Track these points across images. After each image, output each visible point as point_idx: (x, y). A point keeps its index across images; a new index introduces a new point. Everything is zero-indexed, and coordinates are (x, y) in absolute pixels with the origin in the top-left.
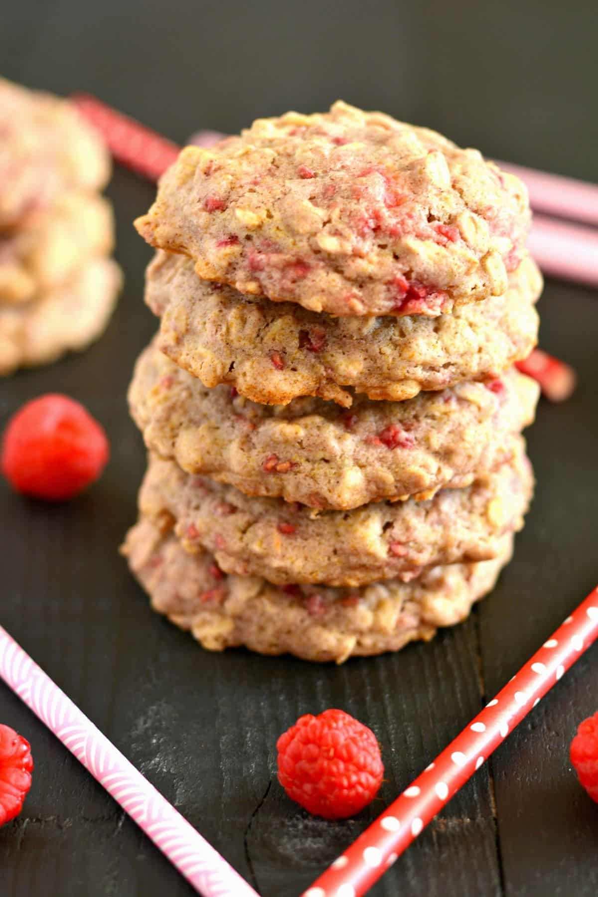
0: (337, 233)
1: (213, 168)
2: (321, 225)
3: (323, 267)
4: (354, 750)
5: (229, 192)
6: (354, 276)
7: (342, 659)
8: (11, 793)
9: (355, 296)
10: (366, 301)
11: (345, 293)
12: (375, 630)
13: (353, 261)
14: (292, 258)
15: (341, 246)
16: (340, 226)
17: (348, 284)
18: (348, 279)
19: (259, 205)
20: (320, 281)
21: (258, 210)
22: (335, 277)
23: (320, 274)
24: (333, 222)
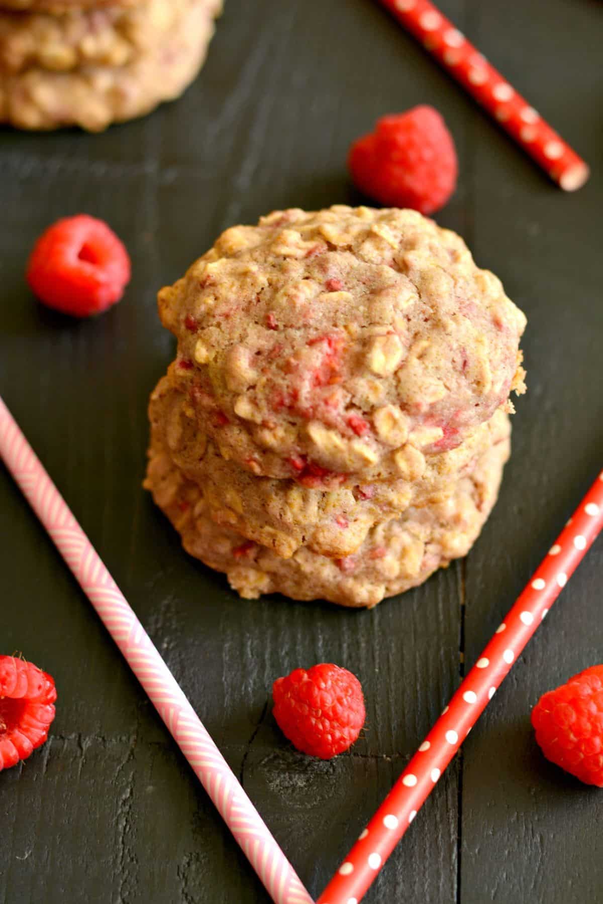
0: (254, 401)
1: (207, 284)
2: (245, 389)
3: (238, 425)
4: (339, 708)
5: (204, 317)
6: (258, 442)
7: (373, 606)
8: (37, 727)
9: (255, 460)
10: (264, 466)
11: (246, 456)
12: (403, 576)
13: (262, 430)
14: (216, 407)
15: (253, 415)
16: (260, 396)
17: (252, 448)
18: (254, 442)
19: (214, 344)
20: (231, 437)
21: (212, 348)
22: (244, 438)
23: (233, 431)
24: (257, 390)
